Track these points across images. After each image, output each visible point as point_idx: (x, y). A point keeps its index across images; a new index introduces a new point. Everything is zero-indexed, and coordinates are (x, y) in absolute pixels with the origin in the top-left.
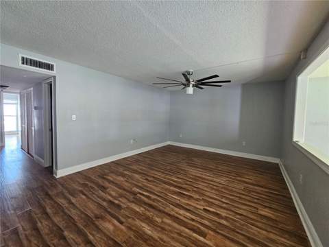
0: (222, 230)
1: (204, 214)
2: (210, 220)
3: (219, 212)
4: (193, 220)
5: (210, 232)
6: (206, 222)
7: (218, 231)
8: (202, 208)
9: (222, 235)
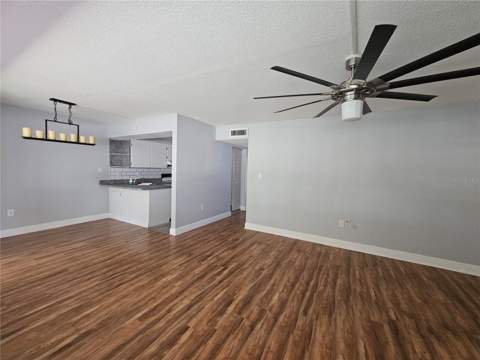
0: (139, 341)
1: (177, 325)
2: (163, 330)
3: (176, 347)
4: (169, 311)
5: (144, 326)
6: (161, 324)
7: (141, 336)
8: (191, 324)
9: (132, 339)
